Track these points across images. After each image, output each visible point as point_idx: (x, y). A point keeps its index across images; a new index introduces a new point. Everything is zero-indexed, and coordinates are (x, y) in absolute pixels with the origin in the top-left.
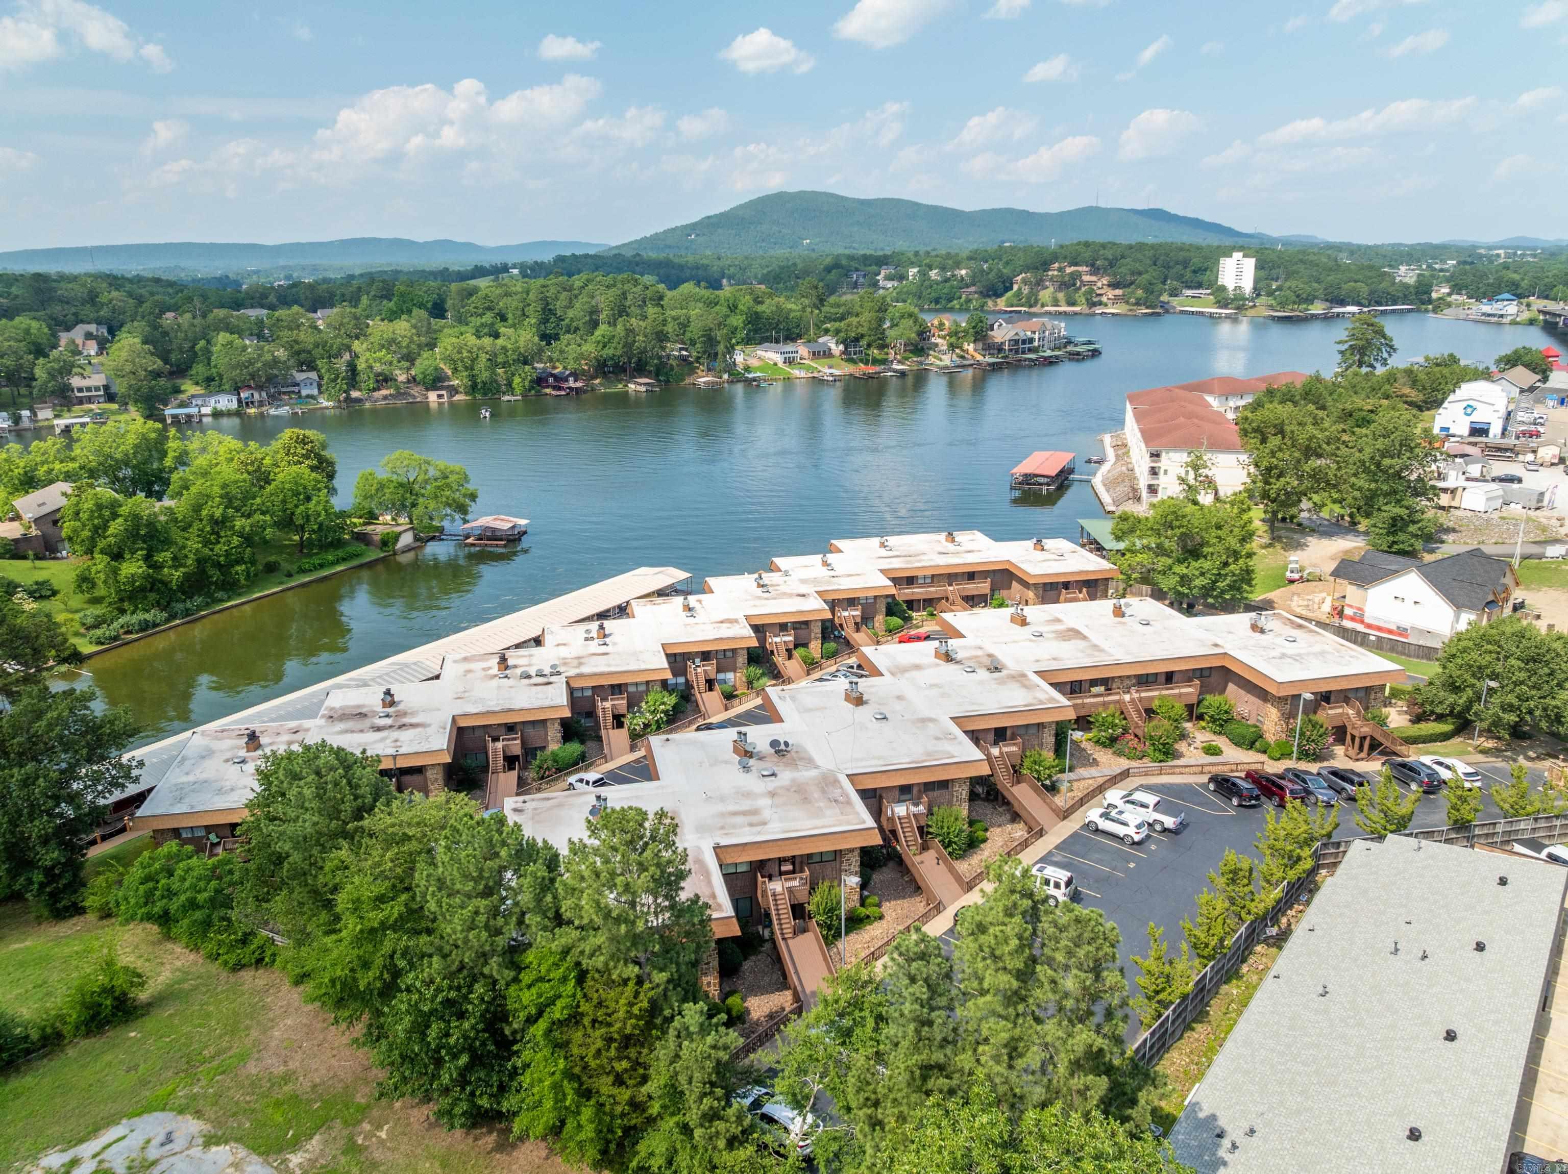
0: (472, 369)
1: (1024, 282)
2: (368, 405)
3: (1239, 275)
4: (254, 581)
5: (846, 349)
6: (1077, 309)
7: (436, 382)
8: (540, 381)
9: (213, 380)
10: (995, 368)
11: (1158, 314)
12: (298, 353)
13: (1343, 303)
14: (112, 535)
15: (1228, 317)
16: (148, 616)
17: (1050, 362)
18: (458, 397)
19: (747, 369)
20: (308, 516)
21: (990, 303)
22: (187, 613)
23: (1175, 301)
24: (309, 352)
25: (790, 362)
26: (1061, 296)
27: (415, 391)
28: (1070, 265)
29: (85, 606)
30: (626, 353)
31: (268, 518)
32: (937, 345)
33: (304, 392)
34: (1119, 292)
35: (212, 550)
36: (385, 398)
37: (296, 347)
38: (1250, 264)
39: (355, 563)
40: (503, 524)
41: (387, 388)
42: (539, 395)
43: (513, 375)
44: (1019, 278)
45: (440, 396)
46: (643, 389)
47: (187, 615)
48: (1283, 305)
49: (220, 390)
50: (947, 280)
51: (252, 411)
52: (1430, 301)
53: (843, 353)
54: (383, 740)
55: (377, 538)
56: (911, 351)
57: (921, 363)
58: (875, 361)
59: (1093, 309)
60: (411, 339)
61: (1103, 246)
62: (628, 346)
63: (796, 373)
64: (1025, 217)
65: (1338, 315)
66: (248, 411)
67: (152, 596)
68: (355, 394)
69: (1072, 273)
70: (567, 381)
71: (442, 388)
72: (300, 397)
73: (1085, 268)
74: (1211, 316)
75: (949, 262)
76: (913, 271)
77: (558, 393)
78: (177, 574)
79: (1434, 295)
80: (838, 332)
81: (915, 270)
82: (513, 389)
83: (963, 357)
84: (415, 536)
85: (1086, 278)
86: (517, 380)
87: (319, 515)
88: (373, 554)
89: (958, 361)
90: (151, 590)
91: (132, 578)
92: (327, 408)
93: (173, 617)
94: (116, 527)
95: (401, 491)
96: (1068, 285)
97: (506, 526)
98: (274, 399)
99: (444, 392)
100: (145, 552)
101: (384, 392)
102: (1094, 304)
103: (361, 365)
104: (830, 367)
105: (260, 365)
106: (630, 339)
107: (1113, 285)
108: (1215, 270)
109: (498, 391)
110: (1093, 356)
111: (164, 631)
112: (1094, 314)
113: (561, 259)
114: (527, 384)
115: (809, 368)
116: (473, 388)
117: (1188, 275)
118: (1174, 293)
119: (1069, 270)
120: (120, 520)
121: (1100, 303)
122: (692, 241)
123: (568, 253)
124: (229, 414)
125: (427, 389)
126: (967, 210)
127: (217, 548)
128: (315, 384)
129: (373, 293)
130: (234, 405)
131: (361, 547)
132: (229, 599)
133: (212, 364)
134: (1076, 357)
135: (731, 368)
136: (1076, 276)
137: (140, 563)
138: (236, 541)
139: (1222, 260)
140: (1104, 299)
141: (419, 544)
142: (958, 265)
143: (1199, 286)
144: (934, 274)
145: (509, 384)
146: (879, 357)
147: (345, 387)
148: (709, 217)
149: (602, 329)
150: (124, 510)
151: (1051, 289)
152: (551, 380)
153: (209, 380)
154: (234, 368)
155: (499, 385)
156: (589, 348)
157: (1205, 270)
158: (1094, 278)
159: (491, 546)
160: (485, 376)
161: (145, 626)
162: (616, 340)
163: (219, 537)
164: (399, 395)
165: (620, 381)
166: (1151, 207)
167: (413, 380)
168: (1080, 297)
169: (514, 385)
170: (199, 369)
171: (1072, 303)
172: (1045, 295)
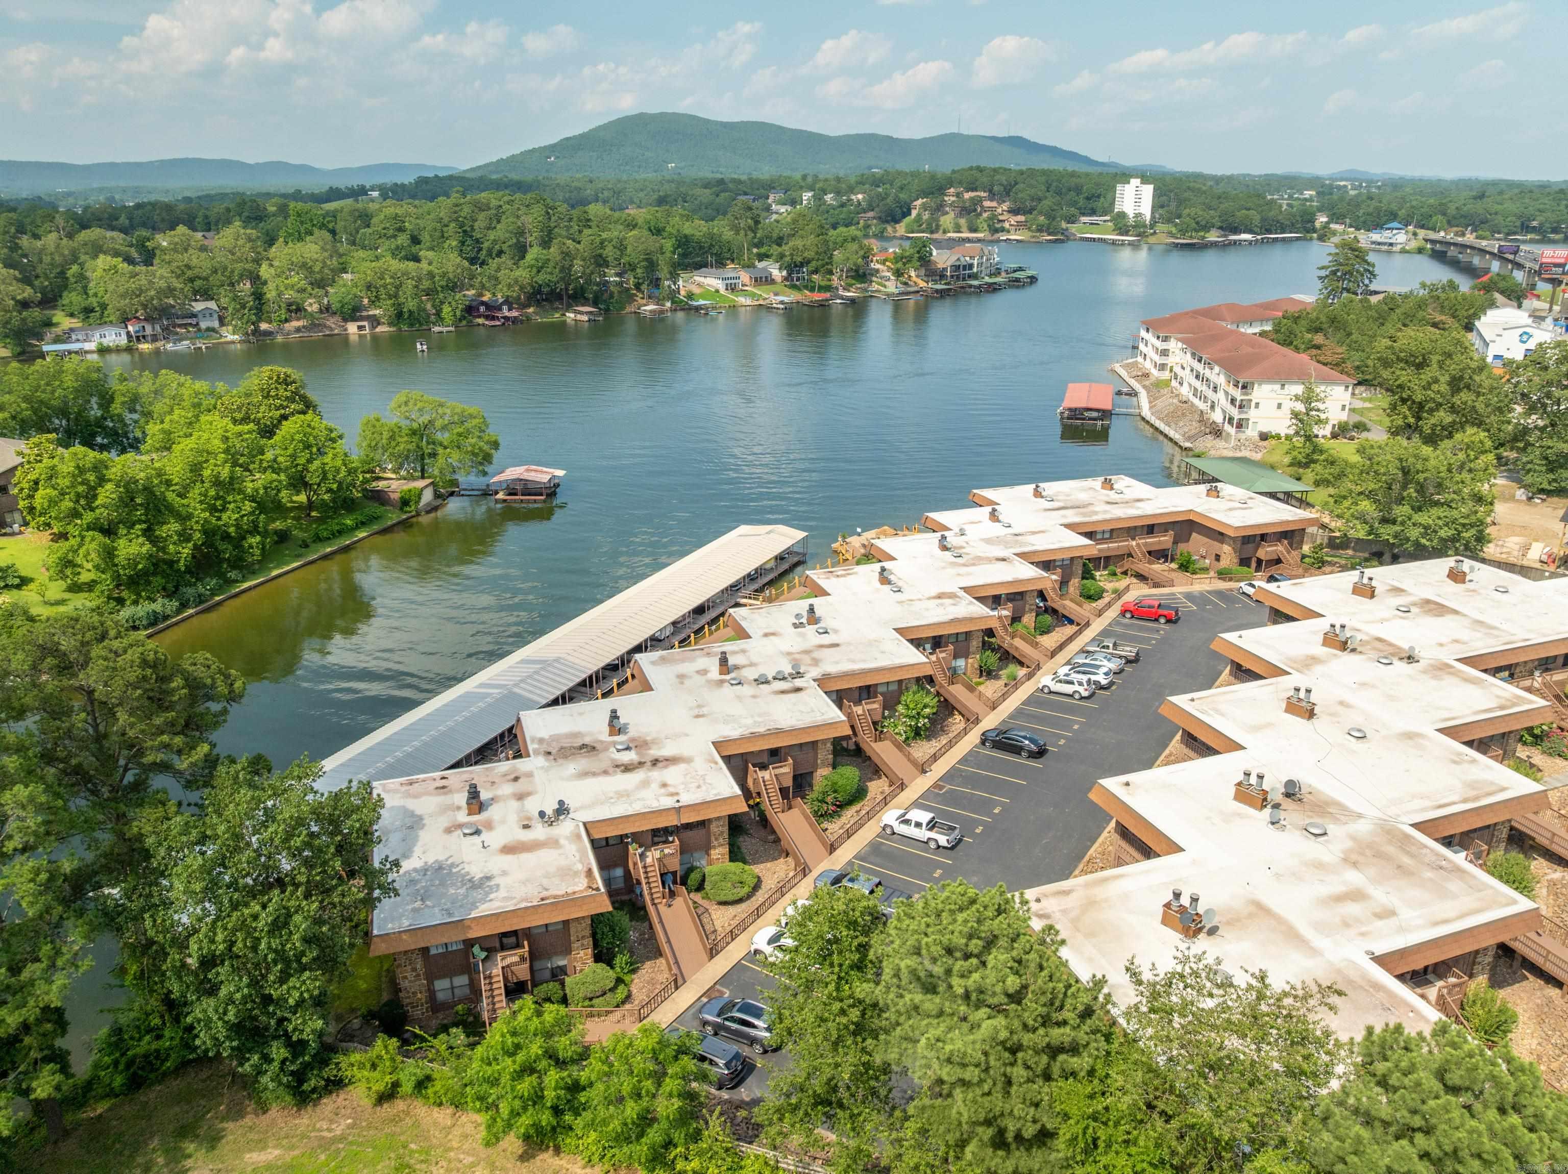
0: (396, 296)
1: (924, 207)
2: (279, 339)
3: (1138, 202)
4: (268, 557)
5: (789, 274)
6: (980, 235)
7: (353, 313)
8: (470, 310)
9: (92, 310)
10: (942, 294)
11: (1062, 241)
12: (192, 280)
13: (1236, 231)
14: (104, 506)
15: (1131, 244)
16: (157, 606)
17: (993, 289)
18: (379, 329)
19: (690, 296)
20: (325, 473)
21: (890, 229)
22: (200, 599)
23: (1073, 228)
24: (206, 279)
25: (732, 288)
26: (963, 222)
27: (331, 322)
28: (968, 190)
29: (67, 595)
30: (562, 279)
31: (283, 477)
32: (877, 271)
33: (203, 325)
34: (1021, 218)
35: (219, 519)
36: (298, 330)
37: (189, 273)
38: (1148, 191)
39: (376, 527)
40: (542, 475)
41: (298, 319)
42: (471, 325)
43: (442, 303)
44: (920, 202)
45: (360, 328)
46: (585, 318)
47: (201, 602)
48: (1183, 232)
49: (102, 323)
50: (843, 205)
51: (145, 347)
52: (1314, 230)
53: (786, 279)
54: (645, 784)
55: (395, 496)
56: (853, 277)
57: (866, 290)
58: (821, 288)
59: (996, 236)
60: (324, 262)
61: (995, 170)
62: (566, 270)
63: (742, 300)
64: (890, 143)
65: (1235, 242)
66: (141, 346)
67: (158, 581)
68: (264, 326)
69: (972, 199)
70: (500, 309)
71: (362, 319)
72: (199, 330)
73: (983, 194)
74: (1114, 243)
75: (842, 188)
76: (807, 196)
77: (493, 323)
78: (186, 551)
79: (1318, 225)
80: (782, 256)
81: (810, 194)
82: (442, 319)
83: (906, 284)
84: (435, 491)
85: (987, 204)
86: (446, 309)
87: (338, 471)
88: (393, 517)
89: (902, 288)
90: (154, 574)
91: (132, 562)
92: (233, 342)
93: (184, 606)
94: (107, 494)
95: (415, 439)
96: (969, 210)
97: (544, 478)
98: (168, 333)
99: (365, 323)
100: (144, 526)
101: (295, 324)
102: (996, 231)
103: (270, 294)
104: (776, 294)
105: (153, 293)
106: (567, 264)
107: (1014, 212)
108: (1109, 196)
109: (428, 322)
110: (1031, 283)
111: (176, 624)
112: (998, 241)
113: (423, 181)
114: (458, 313)
115: (753, 295)
116: (399, 316)
117: (1082, 202)
118: (1072, 220)
119: (967, 196)
120: (109, 486)
121: (1003, 230)
122: (552, 164)
123: (431, 175)
124: (118, 350)
125: (345, 320)
126: (832, 134)
127: (225, 516)
128: (216, 316)
129: (246, 214)
130: (123, 341)
131: (377, 509)
132: (245, 579)
133: (91, 293)
134: (1016, 284)
135: (673, 296)
136: (977, 201)
137: (141, 540)
138: (248, 506)
139: (1119, 187)
140: (1007, 225)
141: (439, 501)
142: (851, 190)
143: (1093, 212)
144: (829, 198)
145: (438, 314)
146: (823, 283)
147: (254, 318)
148: (567, 139)
149: (533, 253)
150: (114, 472)
151: (952, 215)
152: (482, 309)
153: (88, 311)
154: (123, 296)
155: (428, 316)
156: (522, 274)
157: (1099, 196)
158: (994, 204)
159: (528, 501)
160: (411, 304)
161: (155, 619)
162: (551, 264)
163: (226, 502)
164: (313, 326)
165: (556, 309)
166: (1012, 134)
167: (326, 309)
168: (982, 222)
169: (443, 315)
170: (72, 298)
171: (973, 230)
172: (947, 220)
